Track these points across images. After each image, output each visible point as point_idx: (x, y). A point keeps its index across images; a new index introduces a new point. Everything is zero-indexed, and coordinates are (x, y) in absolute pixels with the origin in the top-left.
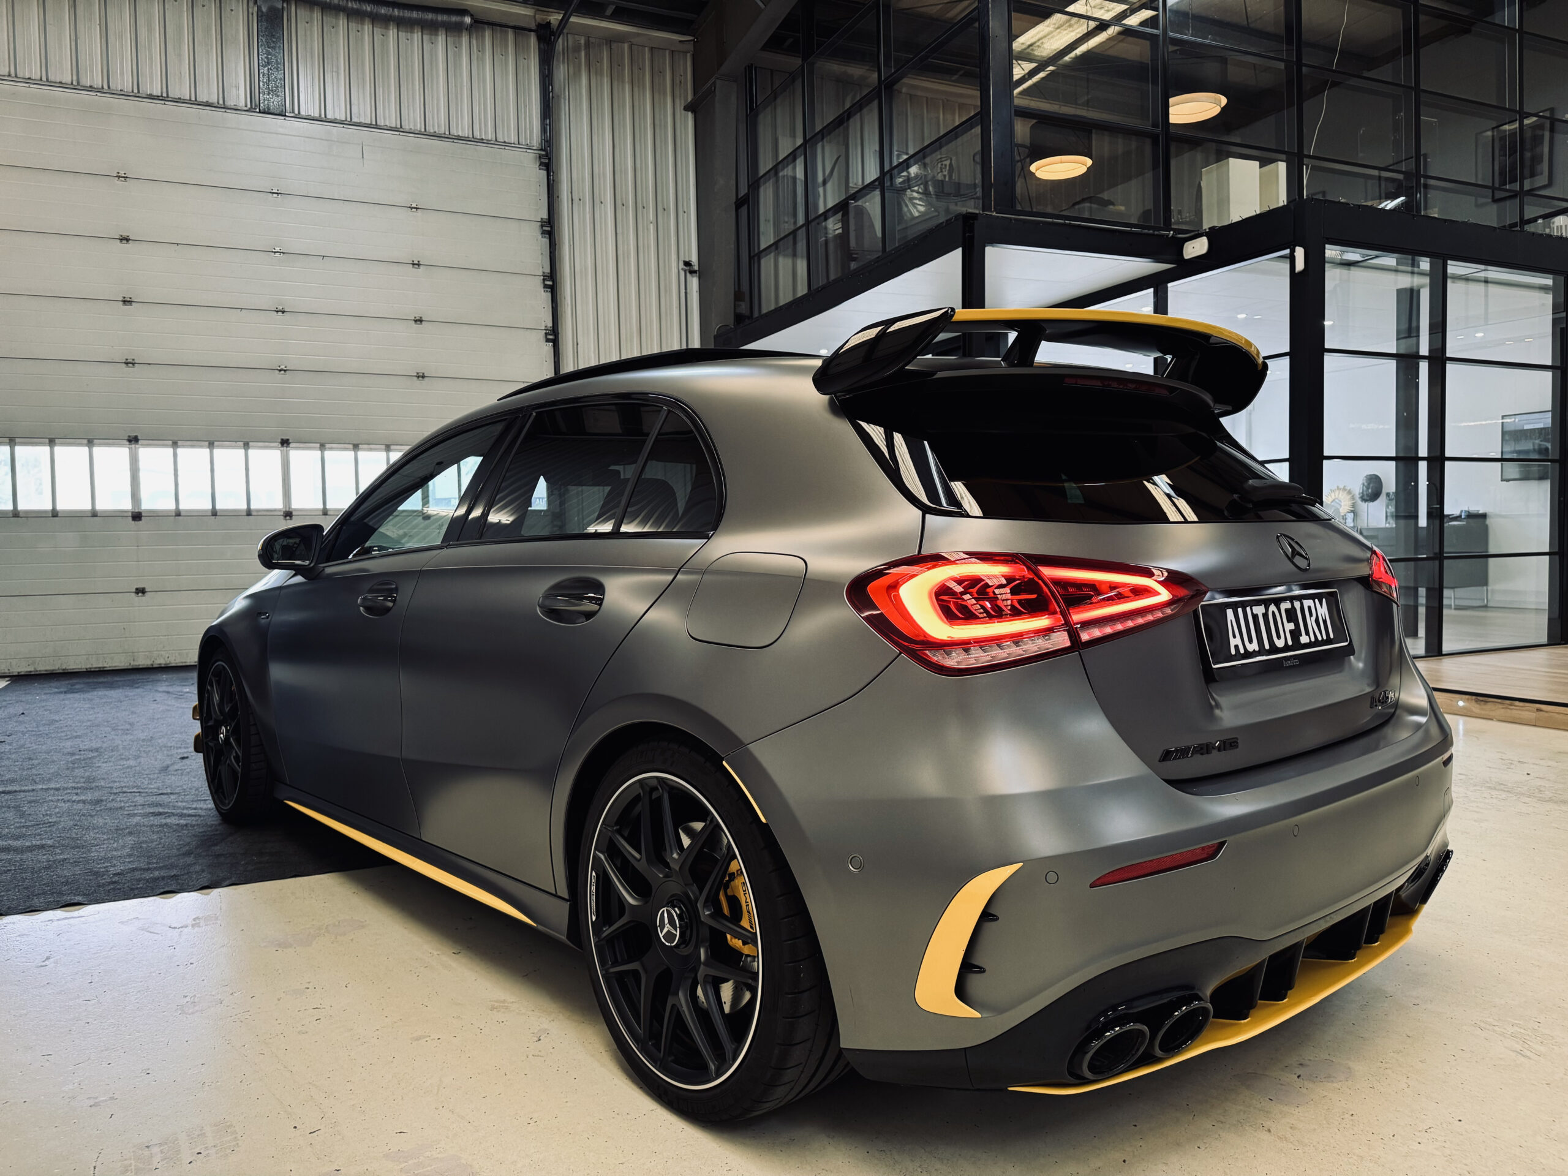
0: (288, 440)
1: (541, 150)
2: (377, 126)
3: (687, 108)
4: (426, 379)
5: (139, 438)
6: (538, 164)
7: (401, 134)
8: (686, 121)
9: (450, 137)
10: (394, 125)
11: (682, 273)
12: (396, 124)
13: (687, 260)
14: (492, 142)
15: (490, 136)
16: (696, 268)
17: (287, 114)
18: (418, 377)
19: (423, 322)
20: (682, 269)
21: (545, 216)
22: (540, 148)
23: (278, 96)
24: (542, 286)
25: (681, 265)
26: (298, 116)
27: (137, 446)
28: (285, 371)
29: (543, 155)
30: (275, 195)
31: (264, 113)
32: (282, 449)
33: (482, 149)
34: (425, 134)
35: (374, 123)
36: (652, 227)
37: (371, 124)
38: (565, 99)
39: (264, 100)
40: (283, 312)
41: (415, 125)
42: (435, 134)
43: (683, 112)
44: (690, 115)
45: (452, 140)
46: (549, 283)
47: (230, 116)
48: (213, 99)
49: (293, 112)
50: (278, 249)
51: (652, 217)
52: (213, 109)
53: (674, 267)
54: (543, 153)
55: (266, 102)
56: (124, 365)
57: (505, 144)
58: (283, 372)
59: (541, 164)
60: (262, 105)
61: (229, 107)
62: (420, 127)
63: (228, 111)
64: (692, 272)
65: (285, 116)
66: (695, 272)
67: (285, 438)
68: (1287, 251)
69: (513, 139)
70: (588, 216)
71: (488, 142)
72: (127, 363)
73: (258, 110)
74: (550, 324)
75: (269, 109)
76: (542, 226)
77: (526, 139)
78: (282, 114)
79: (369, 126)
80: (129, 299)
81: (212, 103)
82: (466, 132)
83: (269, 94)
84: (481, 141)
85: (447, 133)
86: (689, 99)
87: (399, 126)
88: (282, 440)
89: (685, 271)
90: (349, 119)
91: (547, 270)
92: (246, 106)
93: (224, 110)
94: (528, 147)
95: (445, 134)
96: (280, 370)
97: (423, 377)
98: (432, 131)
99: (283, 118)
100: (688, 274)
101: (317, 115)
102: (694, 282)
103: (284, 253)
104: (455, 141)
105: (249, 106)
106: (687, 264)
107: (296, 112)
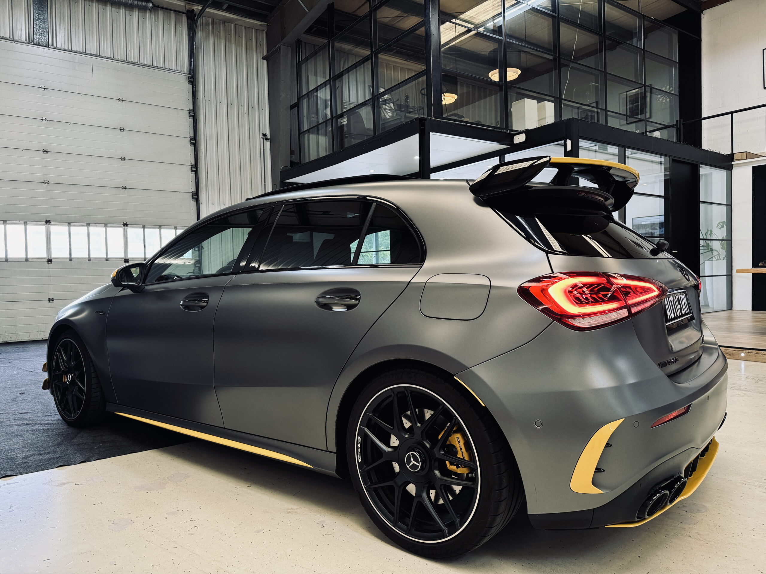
0: (50, 220)
1: (189, 74)
2: (100, 56)
3: (264, 58)
4: (127, 189)
6: (187, 81)
7: (114, 61)
8: (263, 64)
9: (140, 64)
10: (109, 56)
11: (262, 140)
12: (111, 56)
13: (264, 133)
14: (163, 69)
15: (162, 65)
16: (269, 137)
17: (50, 47)
18: (123, 188)
19: (126, 160)
20: (262, 138)
21: (191, 108)
22: (188, 73)
23: (44, 37)
24: (190, 143)
25: (261, 136)
26: (56, 48)
28: (48, 183)
29: (190, 77)
30: (43, 89)
31: (37, 45)
32: (46, 225)
33: (158, 71)
34: (126, 62)
35: (98, 54)
36: (246, 116)
37: (97, 55)
38: (201, 49)
39: (37, 38)
40: (47, 152)
41: (121, 57)
42: (132, 62)
43: (262, 60)
44: (265, 62)
45: (141, 66)
46: (194, 141)
47: (17, 45)
48: (7, 36)
49: (53, 46)
50: (44, 118)
51: (246, 111)
52: (8, 41)
53: (258, 137)
54: (190, 76)
55: (38, 39)
57: (170, 70)
58: (47, 184)
59: (189, 81)
60: (35, 41)
61: (16, 40)
62: (123, 58)
63: (15, 42)
64: (267, 139)
65: (49, 47)
66: (268, 139)
67: (48, 219)
68: (562, 142)
69: (174, 68)
70: (213, 109)
71: (161, 68)
73: (33, 43)
74: (193, 163)
75: (39, 43)
76: (190, 113)
77: (180, 68)
78: (47, 46)
79: (96, 56)
81: (6, 38)
82: (149, 62)
83: (39, 35)
84: (157, 67)
85: (139, 62)
86: (265, 54)
87: (112, 57)
88: (46, 220)
89: (263, 139)
90: (84, 51)
91: (192, 135)
92: (26, 41)
93: (14, 42)
94: (182, 72)
95: (137, 63)
96: (45, 183)
97: (126, 188)
98: (130, 61)
99: (48, 48)
100: (265, 140)
101: (66, 48)
102: (268, 144)
103: (47, 120)
104: (143, 67)
105: (28, 41)
106: (264, 135)
107: (55, 45)
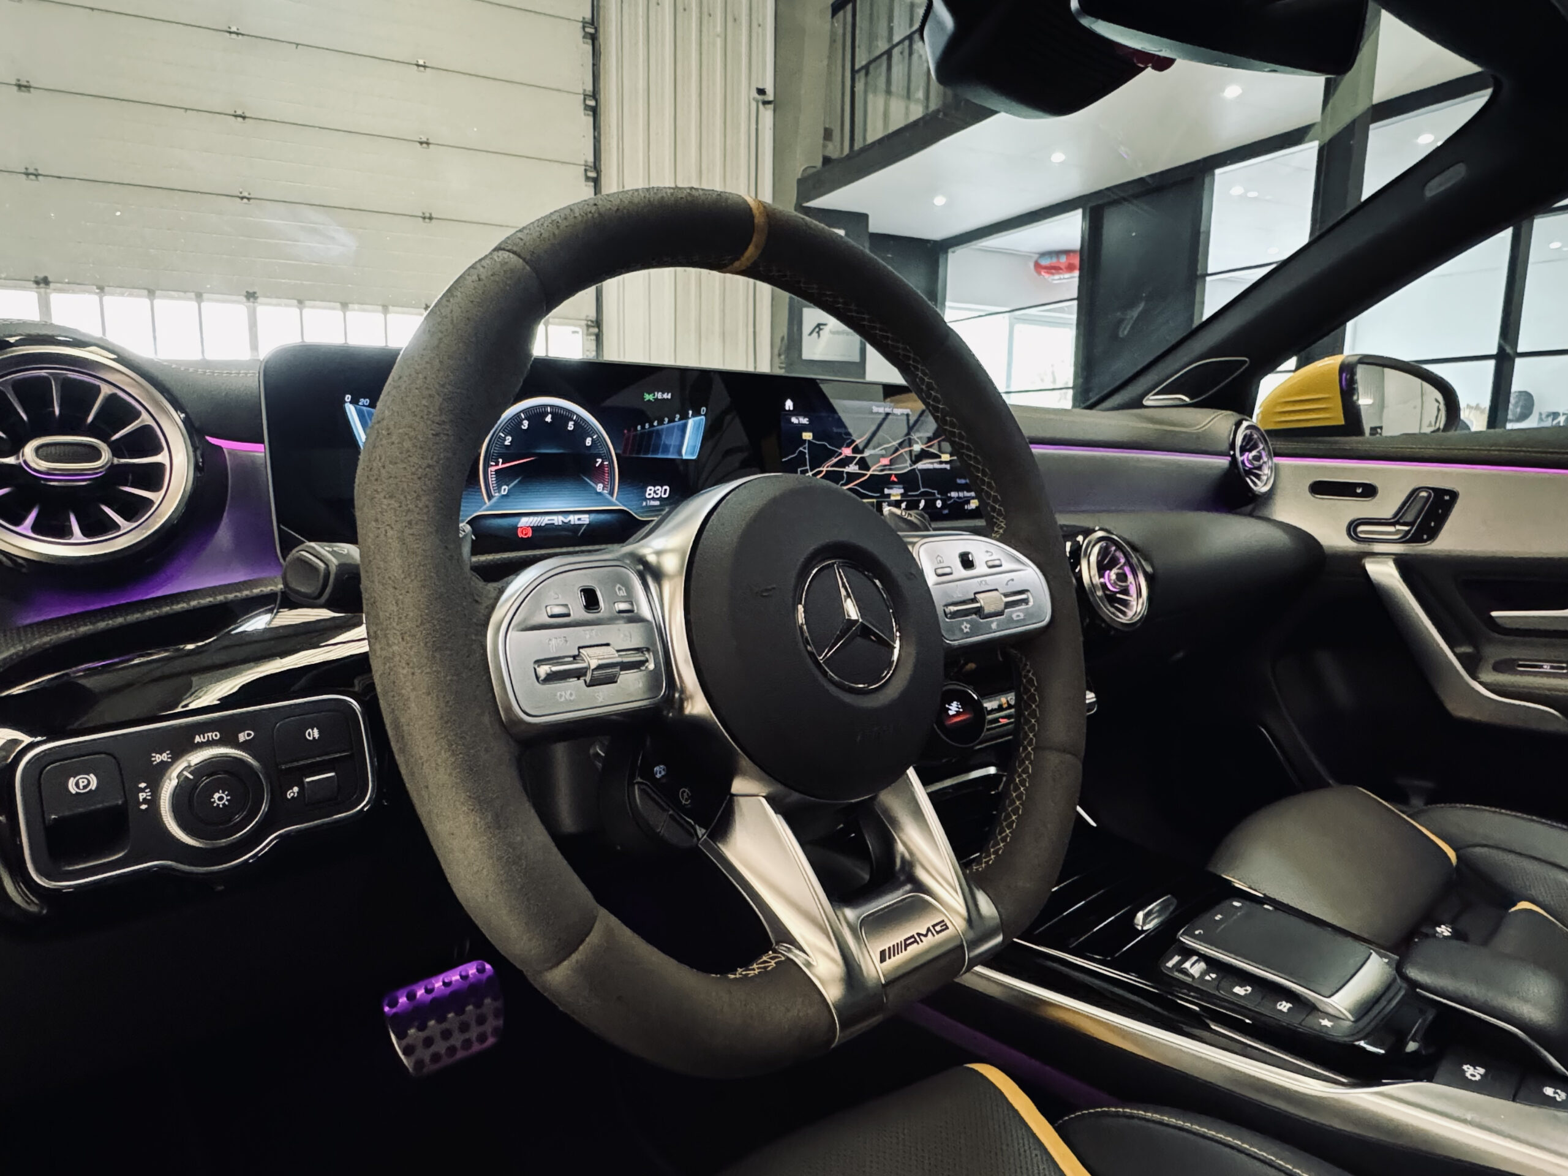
0: (255, 293)
4: (433, 221)
5: (50, 279)
11: (754, 105)
13: (761, 87)
16: (771, 98)
18: (424, 218)
19: (431, 146)
20: (754, 99)
21: (588, 16)
24: (582, 107)
25: (754, 94)
27: (48, 291)
28: (249, 199)
32: (249, 304)
36: (719, 42)
40: (244, 118)
46: (592, 103)
50: (234, 29)
51: (719, 29)
53: (745, 96)
56: (24, 177)
58: (245, 201)
64: (765, 102)
66: (769, 102)
67: (251, 291)
70: (641, 21)
72: (27, 174)
74: (591, 159)
76: (584, 27)
80: (25, 84)
88: (247, 292)
89: (757, 102)
91: (589, 88)
96: (242, 198)
97: (431, 218)
100: (761, 106)
102: (767, 115)
103: (243, 35)
106: (761, 92)
